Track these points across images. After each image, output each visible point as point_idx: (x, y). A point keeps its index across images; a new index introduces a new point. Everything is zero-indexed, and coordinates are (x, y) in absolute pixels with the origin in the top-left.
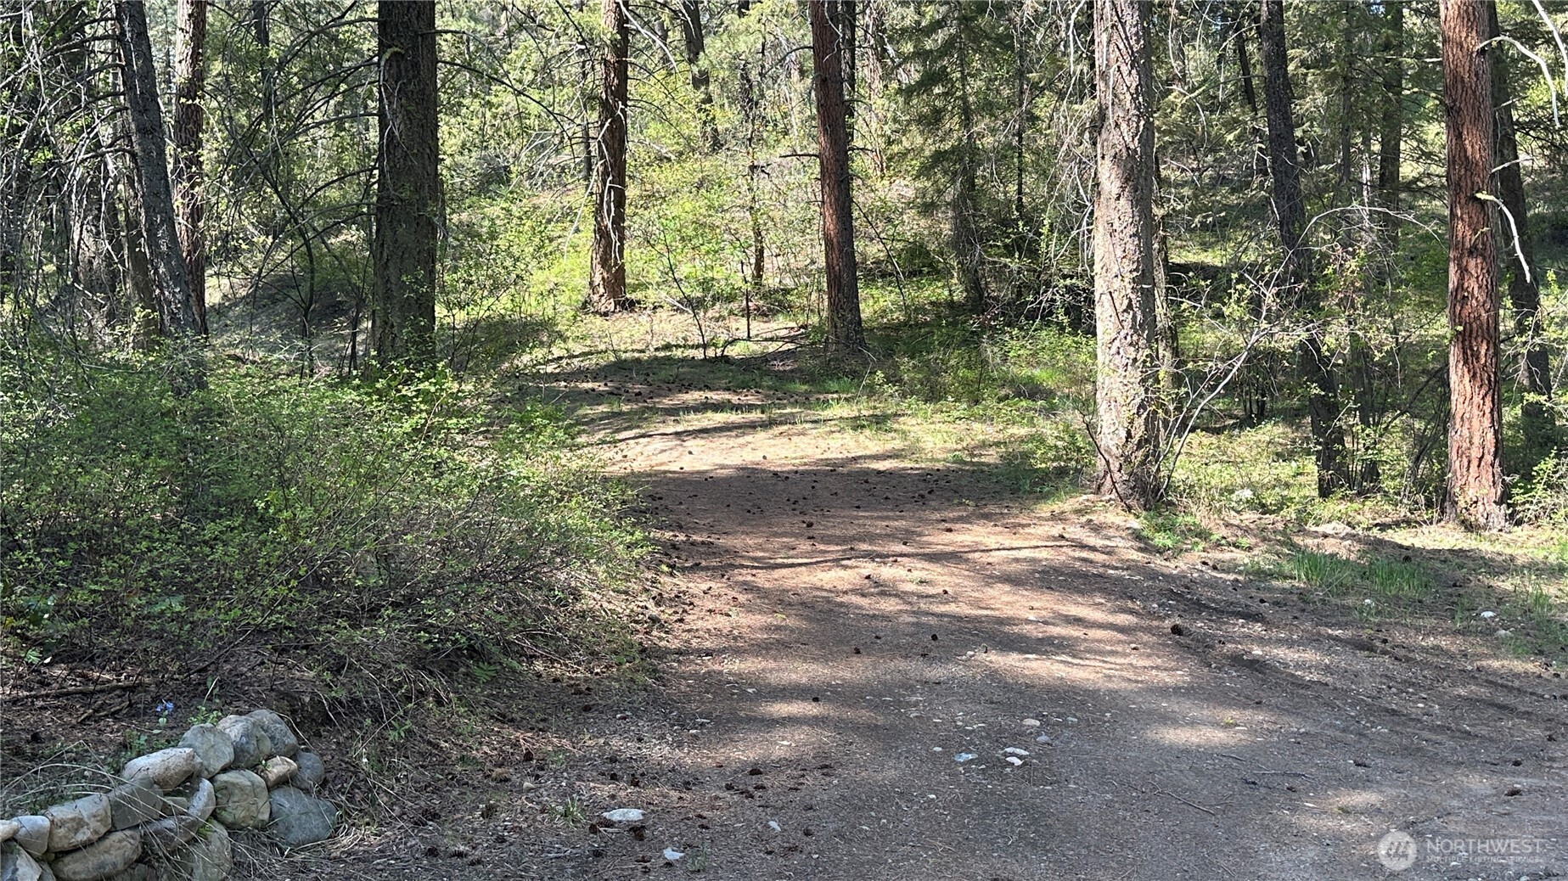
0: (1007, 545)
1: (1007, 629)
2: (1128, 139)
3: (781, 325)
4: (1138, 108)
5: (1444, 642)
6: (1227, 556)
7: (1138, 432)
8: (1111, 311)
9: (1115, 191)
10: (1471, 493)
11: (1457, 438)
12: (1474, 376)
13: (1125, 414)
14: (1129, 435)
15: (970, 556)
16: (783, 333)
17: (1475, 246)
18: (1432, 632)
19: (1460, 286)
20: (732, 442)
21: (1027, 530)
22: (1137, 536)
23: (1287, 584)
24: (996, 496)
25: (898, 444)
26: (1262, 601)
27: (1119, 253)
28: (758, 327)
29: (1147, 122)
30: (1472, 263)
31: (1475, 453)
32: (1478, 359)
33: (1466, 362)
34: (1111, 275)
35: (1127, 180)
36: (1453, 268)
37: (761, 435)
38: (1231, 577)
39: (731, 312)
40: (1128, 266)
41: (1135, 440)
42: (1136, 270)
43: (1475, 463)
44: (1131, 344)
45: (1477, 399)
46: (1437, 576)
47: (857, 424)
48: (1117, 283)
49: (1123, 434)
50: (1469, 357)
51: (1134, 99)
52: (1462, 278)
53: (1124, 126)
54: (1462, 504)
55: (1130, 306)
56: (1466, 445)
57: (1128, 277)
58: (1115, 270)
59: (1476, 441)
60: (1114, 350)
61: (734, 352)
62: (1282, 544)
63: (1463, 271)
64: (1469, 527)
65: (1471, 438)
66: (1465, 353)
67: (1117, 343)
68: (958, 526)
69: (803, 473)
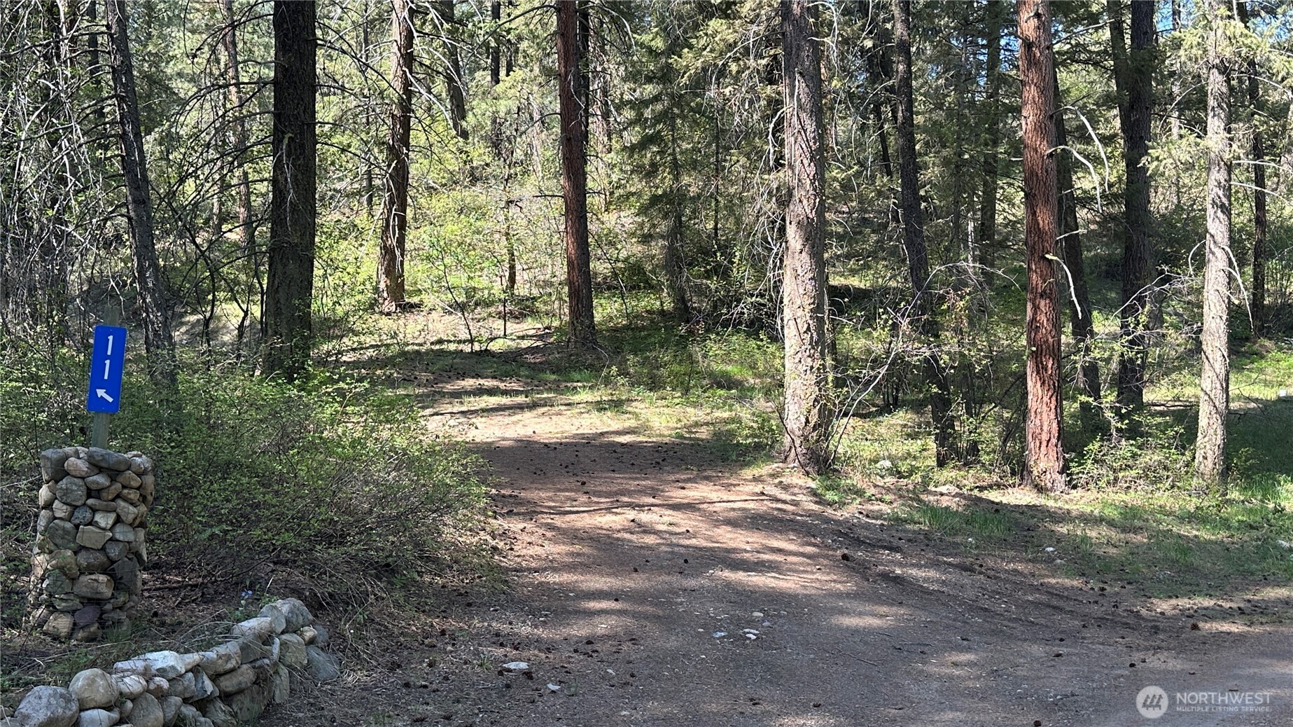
0: (725, 499)
1: (733, 556)
2: (808, 211)
3: (530, 326)
4: (815, 190)
5: (1020, 567)
6: (876, 508)
7: (814, 419)
8: (795, 332)
9: (799, 247)
10: (1042, 465)
11: (1032, 426)
12: (1043, 383)
13: (806, 405)
14: (807, 421)
15: (702, 506)
16: (532, 332)
17: (1044, 291)
18: (1012, 560)
19: (1034, 319)
20: (507, 420)
21: (737, 488)
22: (813, 493)
23: (916, 527)
24: (711, 464)
25: (632, 423)
26: (900, 539)
27: (802, 291)
28: (512, 327)
29: (821, 199)
30: (1043, 303)
31: (1045, 437)
32: (1046, 370)
33: (1038, 373)
34: (796, 306)
35: (807, 240)
36: (1029, 306)
37: (528, 415)
38: (879, 522)
39: (490, 315)
41: (812, 425)
42: (813, 303)
43: (1044, 444)
44: (809, 356)
45: (1046, 399)
46: (1017, 524)
47: (600, 407)
48: (800, 313)
49: (803, 420)
50: (1040, 369)
51: (812, 183)
52: (1035, 313)
53: (805, 202)
54: (1035, 473)
55: (809, 329)
56: (1038, 431)
57: (808, 308)
58: (799, 303)
59: (1045, 428)
60: (797, 360)
61: (495, 346)
62: (911, 499)
63: (1036, 308)
64: (1040, 489)
65: (1042, 426)
66: (1037, 366)
67: (799, 355)
68: (689, 485)
69: (566, 444)
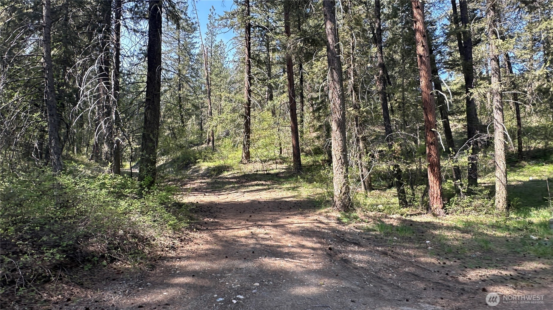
0: (300, 222)
2: (338, 116)
3: (285, 166)
4: (340, 108)
5: (411, 252)
6: (361, 225)
7: (343, 191)
8: (335, 160)
9: (336, 129)
10: (435, 206)
11: (431, 191)
12: (434, 176)
13: (340, 186)
14: (341, 192)
17: (432, 142)
19: (429, 153)
20: (256, 194)
21: (309, 218)
22: (338, 219)
23: (374, 233)
24: (304, 209)
25: (296, 194)
26: (364, 238)
27: (337, 145)
28: (279, 166)
29: (343, 112)
30: (432, 147)
31: (435, 196)
32: (435, 171)
33: (432, 172)
34: (335, 150)
35: (338, 126)
36: (427, 148)
37: (264, 192)
38: (359, 231)
39: (274, 163)
40: (339, 148)
41: (343, 193)
42: (342, 149)
43: (435, 198)
44: (341, 168)
45: (435, 182)
46: (418, 230)
47: (288, 189)
48: (337, 153)
49: (339, 191)
50: (433, 171)
51: (339, 106)
52: (429, 151)
53: (337, 113)
54: (432, 209)
55: (340, 158)
56: (433, 193)
57: (340, 151)
58: (336, 149)
59: (435, 192)
60: (337, 170)
61: (272, 172)
62: (378, 221)
63: (430, 149)
64: (435, 215)
65: (434, 192)
66: (431, 170)
67: (337, 168)
68: (291, 216)
69: (269, 202)
